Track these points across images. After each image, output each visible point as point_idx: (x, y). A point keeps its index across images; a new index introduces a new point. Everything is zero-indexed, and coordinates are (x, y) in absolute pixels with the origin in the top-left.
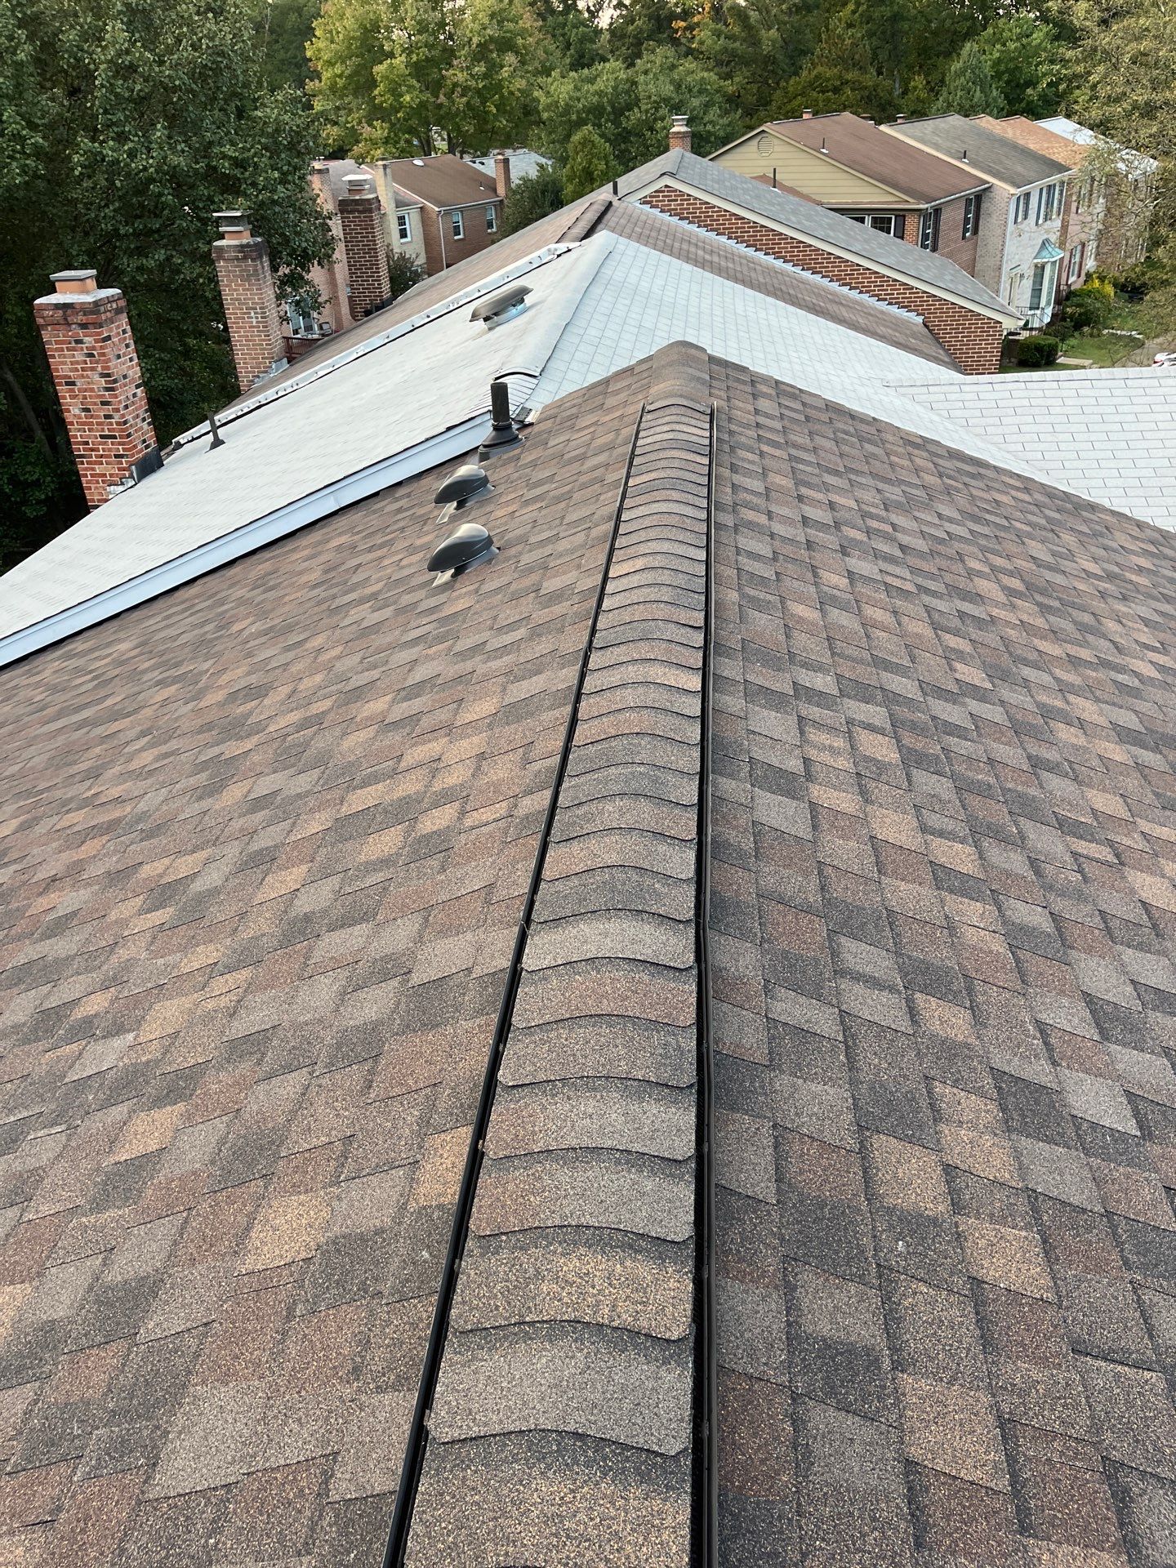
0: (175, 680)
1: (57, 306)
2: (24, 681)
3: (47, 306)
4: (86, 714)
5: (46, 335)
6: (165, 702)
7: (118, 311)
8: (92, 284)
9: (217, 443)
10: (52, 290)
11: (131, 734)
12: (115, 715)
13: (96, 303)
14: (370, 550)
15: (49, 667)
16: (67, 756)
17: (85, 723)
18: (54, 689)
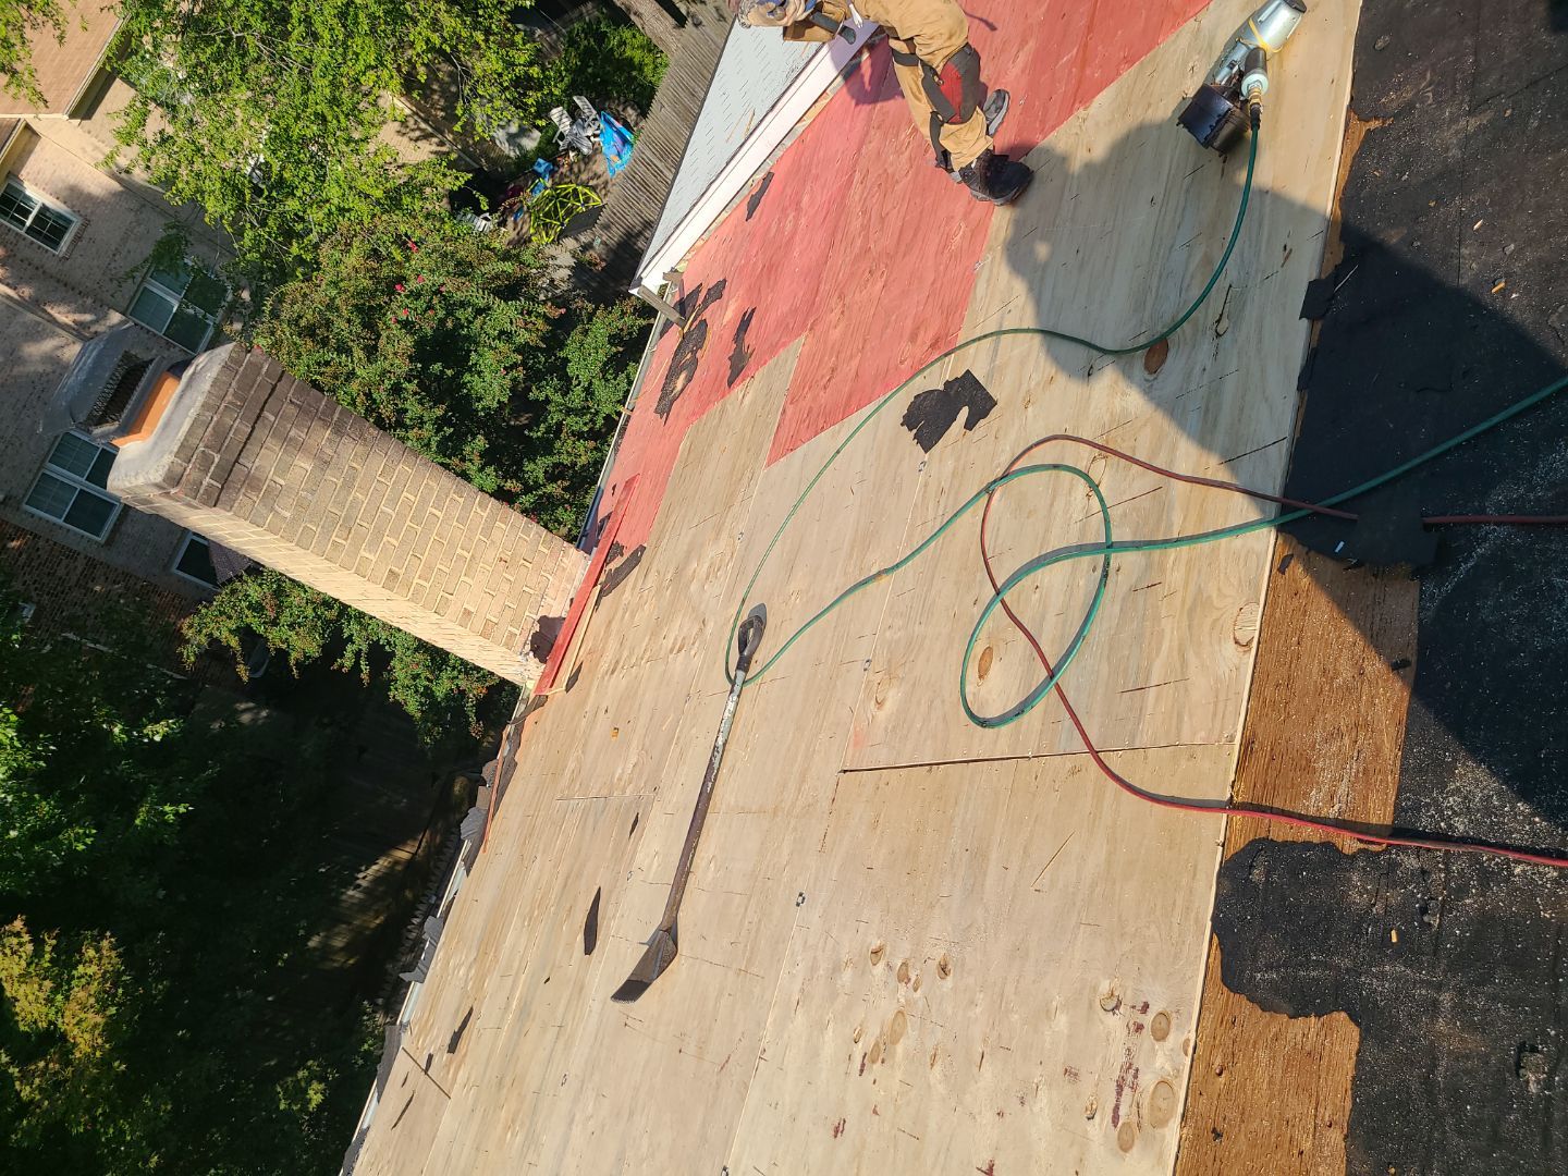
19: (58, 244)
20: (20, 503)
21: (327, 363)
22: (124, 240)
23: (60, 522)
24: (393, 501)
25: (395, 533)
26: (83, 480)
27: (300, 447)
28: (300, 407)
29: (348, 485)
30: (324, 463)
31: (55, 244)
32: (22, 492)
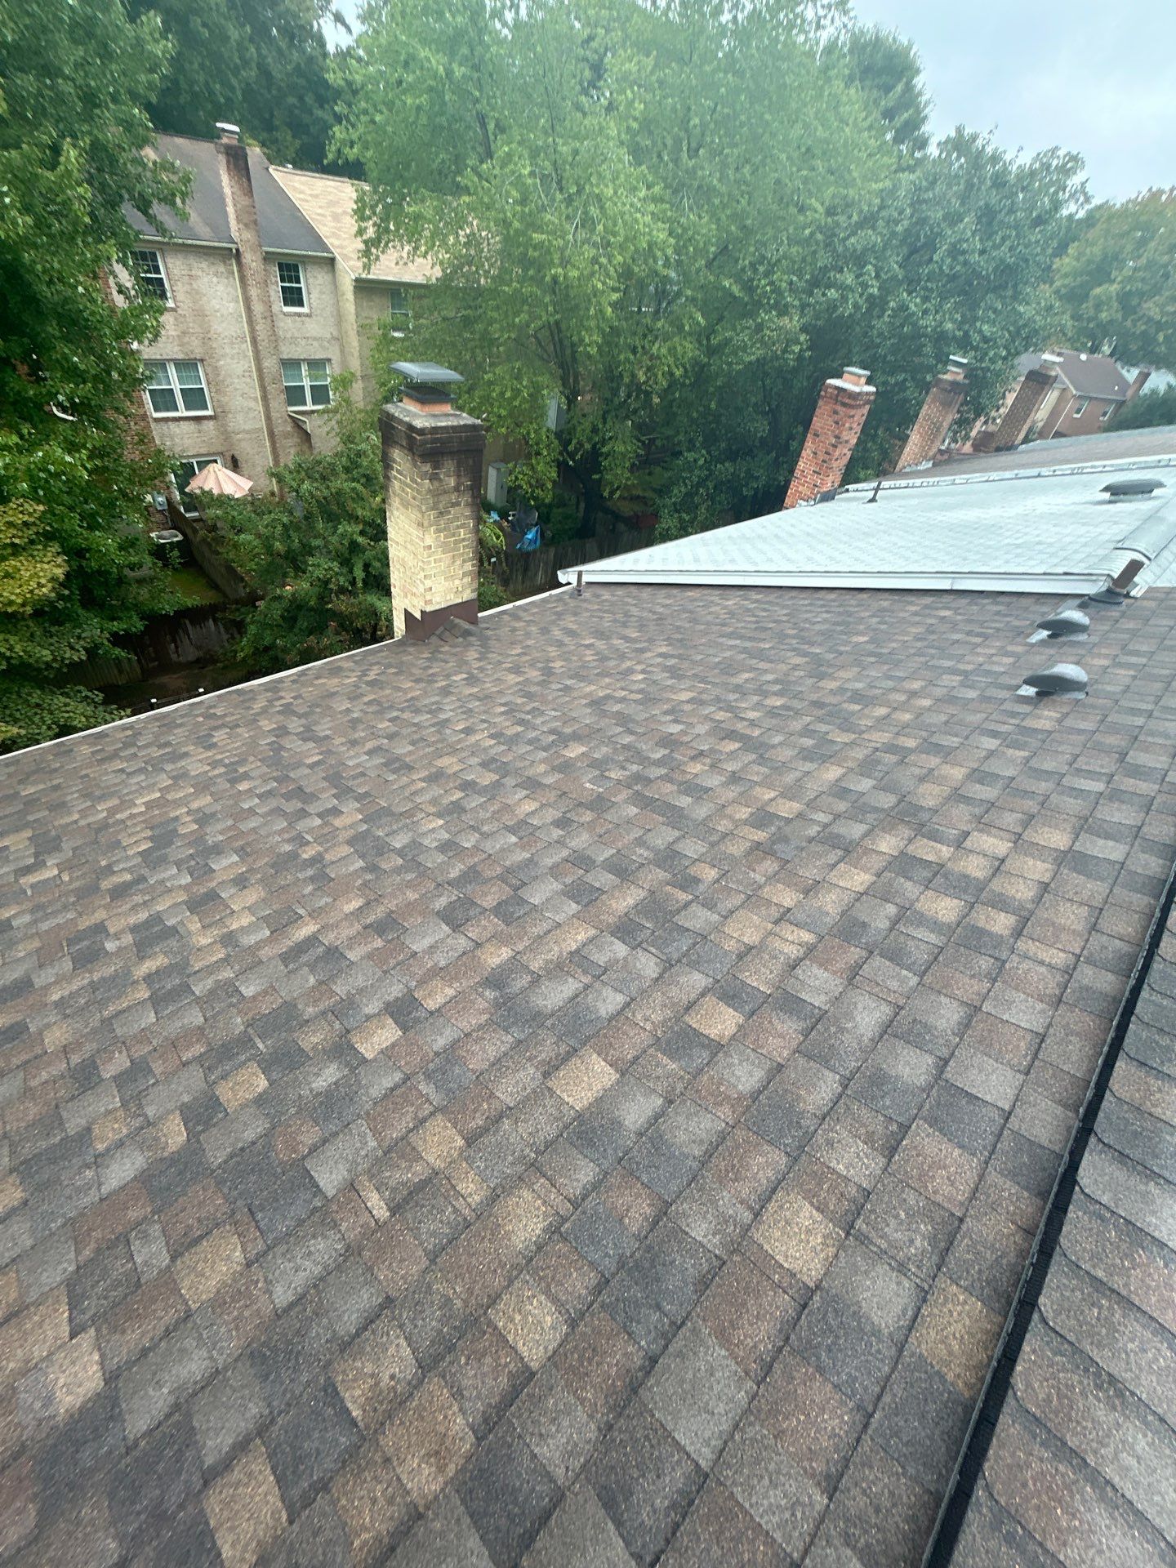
0: (805, 654)
1: (837, 388)
2: (716, 599)
3: (830, 386)
4: (748, 644)
5: (820, 403)
6: (796, 667)
7: (868, 402)
8: (863, 380)
9: (873, 500)
10: (839, 376)
11: (770, 677)
12: (760, 655)
13: (859, 394)
14: (969, 633)
15: (733, 601)
16: (729, 668)
17: (745, 650)
18: (732, 614)
19: (288, 305)
22: (315, 339)
24: (458, 527)
25: (446, 537)
26: (179, 387)
27: (459, 476)
29: (453, 505)
30: (457, 489)
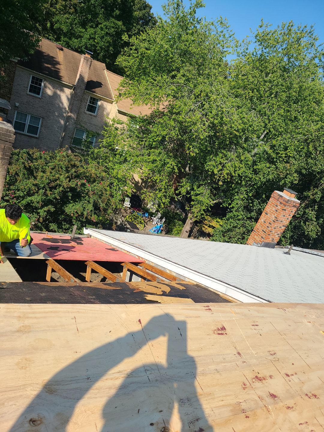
3: (277, 194)
5: (271, 199)
7: (295, 206)
10: (281, 190)
13: (290, 200)
19: (88, 111)
20: (17, 110)
21: (62, 168)
22: (94, 125)
23: (15, 120)
26: (29, 124)
28: (4, 148)
31: (88, 110)
32: (20, 110)
